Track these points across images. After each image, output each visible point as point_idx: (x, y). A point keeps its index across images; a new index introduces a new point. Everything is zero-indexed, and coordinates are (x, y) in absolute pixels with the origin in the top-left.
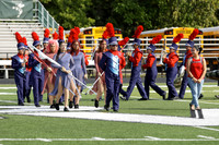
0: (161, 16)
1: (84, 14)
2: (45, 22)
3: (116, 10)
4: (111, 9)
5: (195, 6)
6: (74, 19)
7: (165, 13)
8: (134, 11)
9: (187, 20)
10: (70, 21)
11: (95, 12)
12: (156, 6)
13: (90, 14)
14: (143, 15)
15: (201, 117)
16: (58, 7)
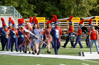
0: (66, 13)
1: (32, 12)
2: (16, 15)
3: (47, 10)
4: (44, 10)
5: (80, 8)
6: (28, 14)
7: (67, 11)
8: (54, 11)
9: (77, 14)
10: (27, 15)
11: (37, 11)
12: (64, 8)
13: (35, 12)
14: (58, 12)
15: (83, 55)
16: (21, 9)
